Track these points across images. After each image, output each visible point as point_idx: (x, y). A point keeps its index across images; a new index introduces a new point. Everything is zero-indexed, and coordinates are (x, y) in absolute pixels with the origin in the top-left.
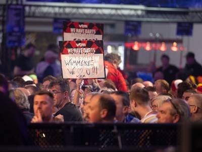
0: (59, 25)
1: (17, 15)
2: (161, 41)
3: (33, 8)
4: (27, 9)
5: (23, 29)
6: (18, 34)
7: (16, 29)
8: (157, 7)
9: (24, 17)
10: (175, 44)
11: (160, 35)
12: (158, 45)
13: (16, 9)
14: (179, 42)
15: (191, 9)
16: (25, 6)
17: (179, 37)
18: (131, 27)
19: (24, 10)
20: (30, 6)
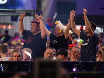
2: (3, 24)
8: (2, 8)
10: (10, 25)
11: (3, 21)
12: (2, 26)
14: (12, 24)
15: (17, 9)
17: (12, 22)
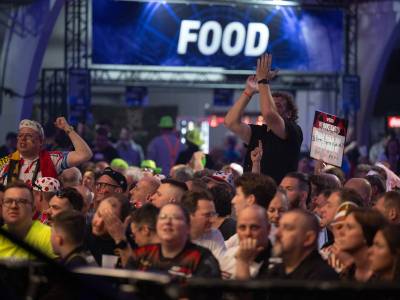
0: (133, 96)
1: (81, 82)
3: (99, 74)
4: (92, 73)
5: (89, 100)
6: (83, 108)
7: (80, 101)
9: (90, 85)
13: (79, 75)
16: (90, 70)
18: (221, 97)
19: (89, 75)
20: (96, 70)
